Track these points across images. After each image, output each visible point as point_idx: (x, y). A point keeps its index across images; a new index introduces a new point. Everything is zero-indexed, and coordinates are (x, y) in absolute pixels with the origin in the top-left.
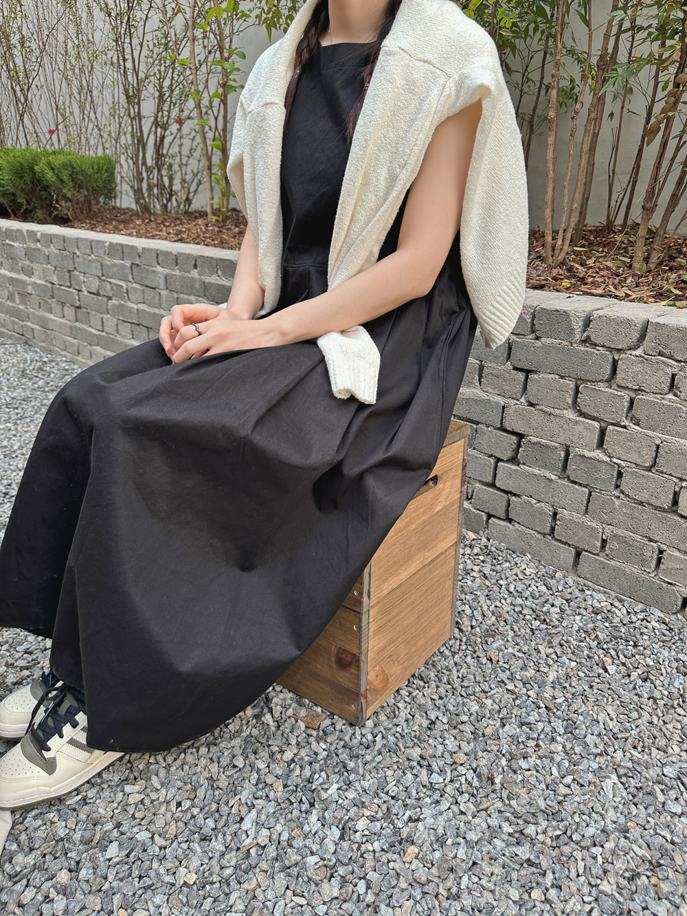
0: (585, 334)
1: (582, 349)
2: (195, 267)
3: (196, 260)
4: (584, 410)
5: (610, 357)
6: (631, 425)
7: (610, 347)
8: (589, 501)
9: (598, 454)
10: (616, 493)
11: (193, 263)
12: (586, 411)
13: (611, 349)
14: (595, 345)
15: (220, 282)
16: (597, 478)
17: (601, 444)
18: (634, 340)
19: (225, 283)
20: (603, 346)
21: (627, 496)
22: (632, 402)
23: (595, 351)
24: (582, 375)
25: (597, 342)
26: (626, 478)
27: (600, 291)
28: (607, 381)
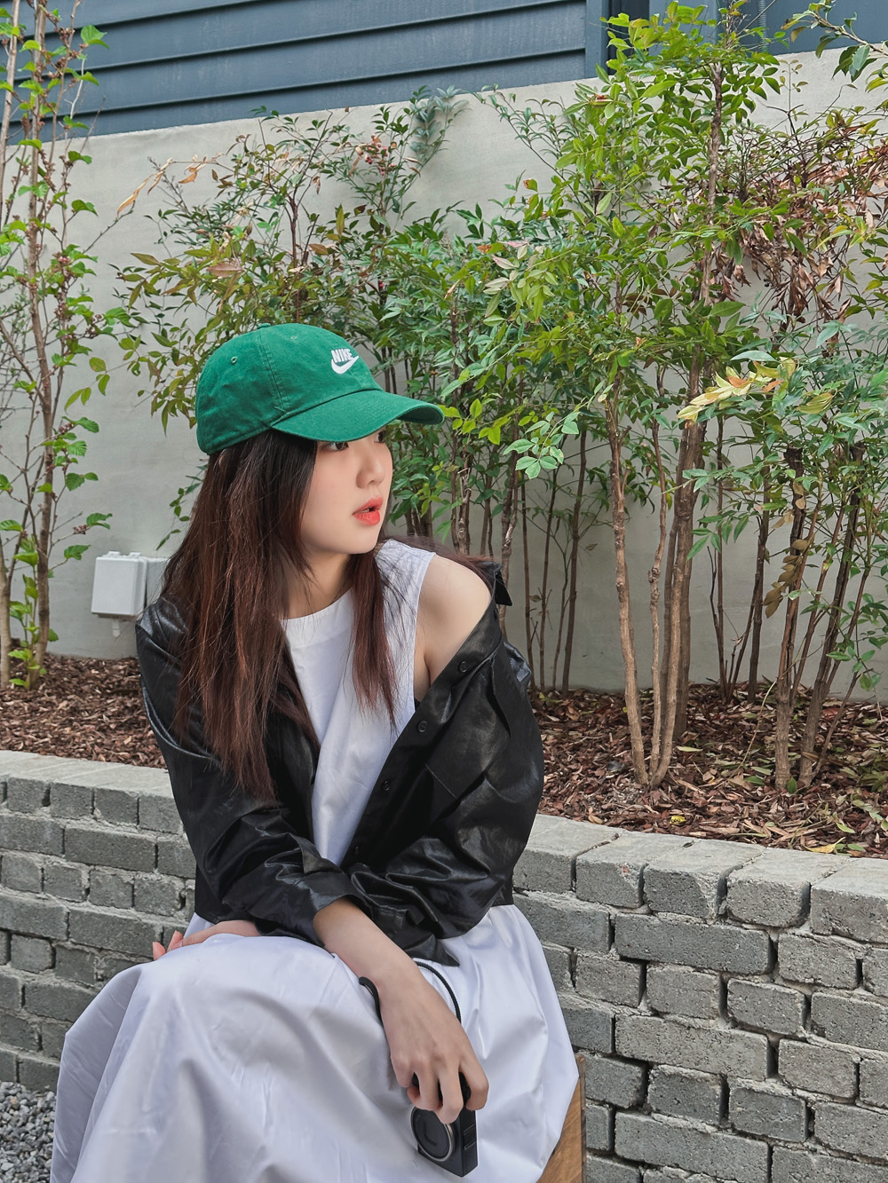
0: (723, 906)
1: (722, 927)
2: (46, 802)
3: (48, 792)
4: (739, 1018)
5: (765, 938)
6: (814, 1037)
7: (762, 925)
8: (770, 1162)
9: (772, 1085)
10: (810, 1144)
11: (42, 796)
12: (743, 1019)
13: (764, 928)
14: (740, 922)
15: (98, 828)
16: (777, 1125)
17: (773, 1070)
18: (795, 913)
19: (107, 831)
20: (752, 923)
21: (827, 1147)
22: (808, 1001)
23: (742, 930)
24: (728, 965)
25: (743, 917)
26: (820, 1119)
27: (731, 829)
28: (766, 973)
